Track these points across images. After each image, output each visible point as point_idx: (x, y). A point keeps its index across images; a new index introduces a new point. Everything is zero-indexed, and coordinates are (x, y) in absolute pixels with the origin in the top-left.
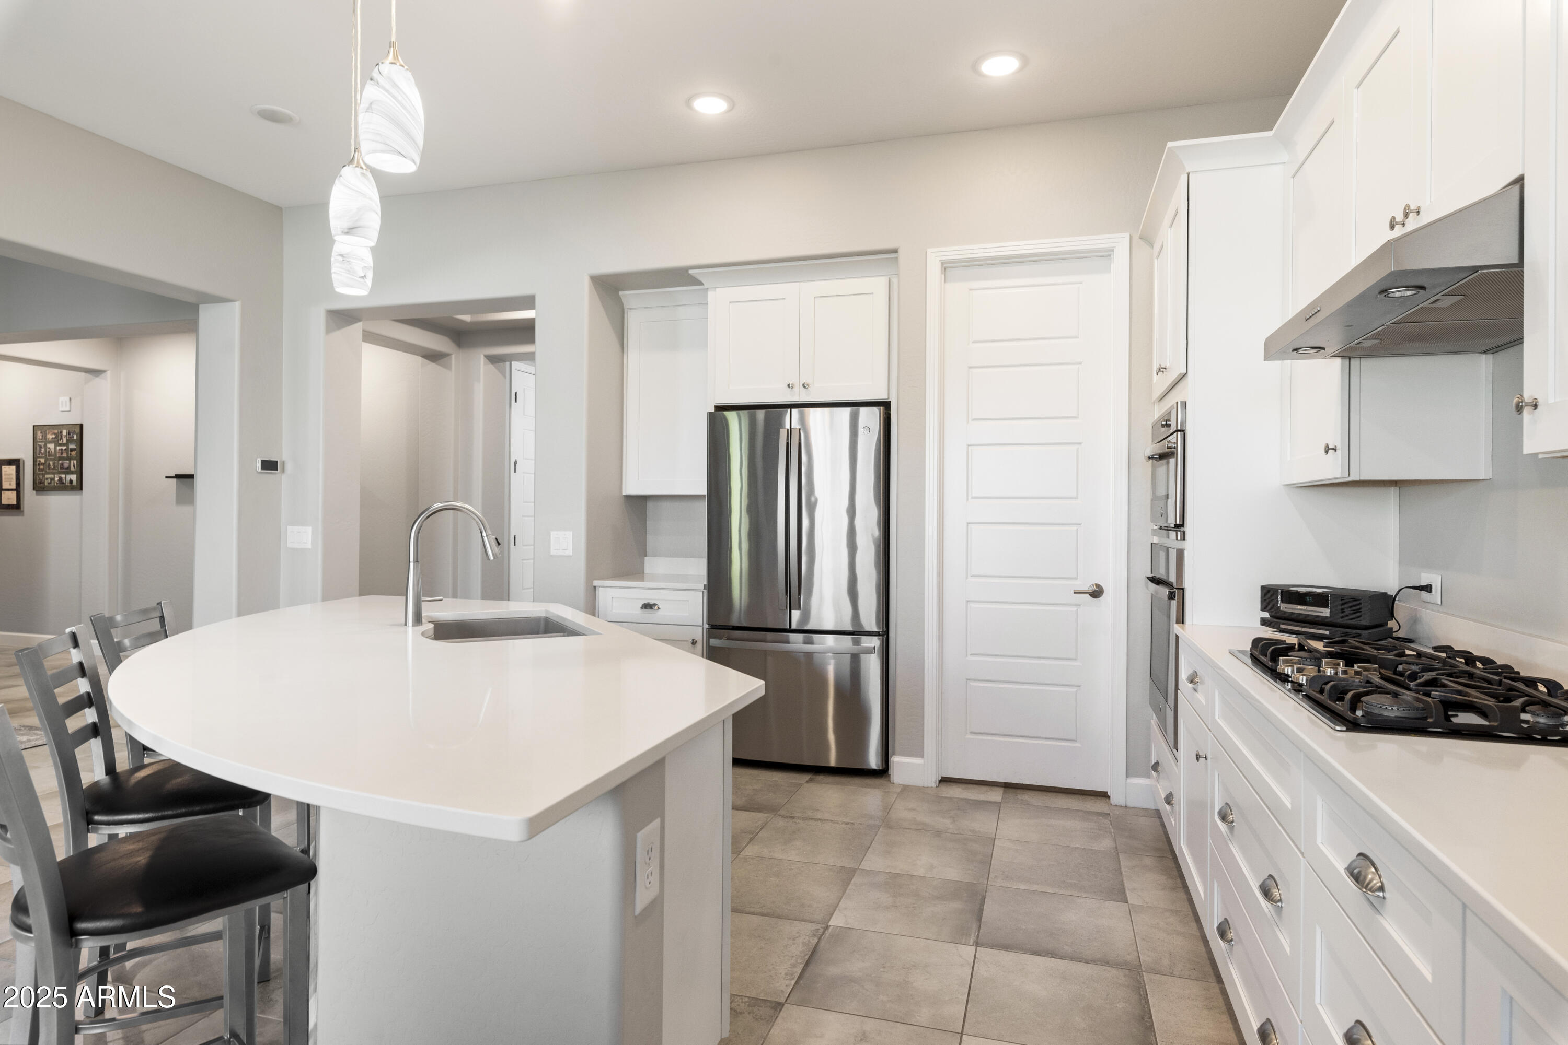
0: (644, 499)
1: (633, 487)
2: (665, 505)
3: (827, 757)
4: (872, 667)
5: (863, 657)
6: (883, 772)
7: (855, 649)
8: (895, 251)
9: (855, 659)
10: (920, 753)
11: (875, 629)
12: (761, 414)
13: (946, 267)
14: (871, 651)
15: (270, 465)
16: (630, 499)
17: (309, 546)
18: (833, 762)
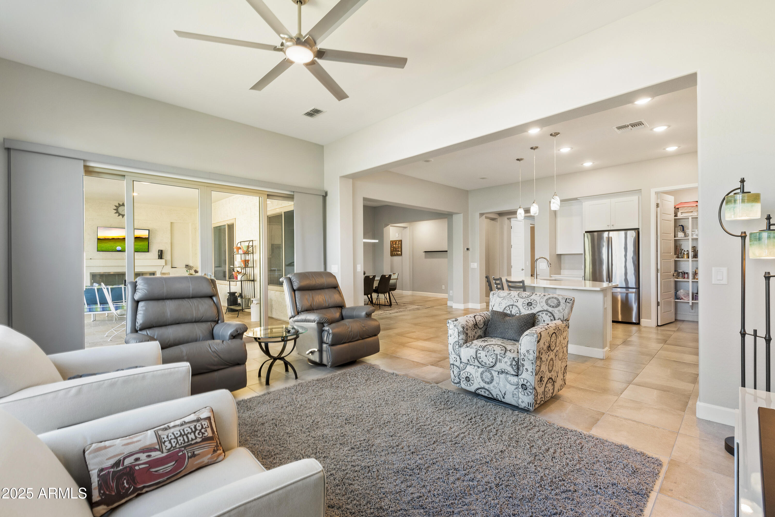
0: (561, 255)
1: (559, 252)
2: (566, 256)
3: (618, 318)
4: (632, 297)
5: (629, 294)
6: (638, 323)
7: (627, 292)
8: (641, 190)
9: (627, 294)
10: (650, 318)
11: (634, 287)
12: (596, 233)
13: (657, 193)
14: (632, 293)
15: (468, 249)
16: (558, 255)
17: (476, 267)
18: (620, 320)
